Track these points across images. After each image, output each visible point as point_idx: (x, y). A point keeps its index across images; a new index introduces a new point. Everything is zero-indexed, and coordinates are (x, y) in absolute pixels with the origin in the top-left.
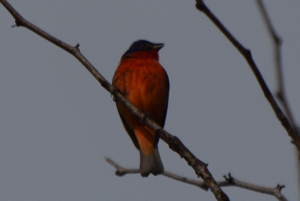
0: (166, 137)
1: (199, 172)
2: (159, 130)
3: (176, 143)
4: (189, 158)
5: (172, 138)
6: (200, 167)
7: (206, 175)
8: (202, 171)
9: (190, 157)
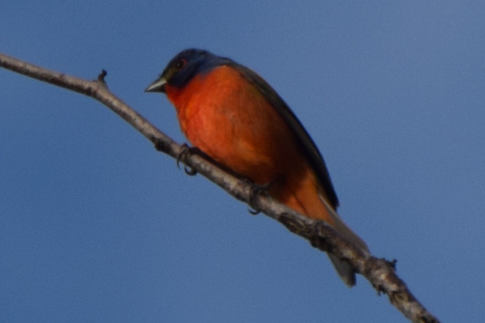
0: (301, 226)
1: (378, 284)
2: (284, 215)
3: (320, 234)
4: (353, 259)
5: (310, 225)
6: (377, 272)
7: (393, 287)
8: (382, 281)
9: (355, 257)
